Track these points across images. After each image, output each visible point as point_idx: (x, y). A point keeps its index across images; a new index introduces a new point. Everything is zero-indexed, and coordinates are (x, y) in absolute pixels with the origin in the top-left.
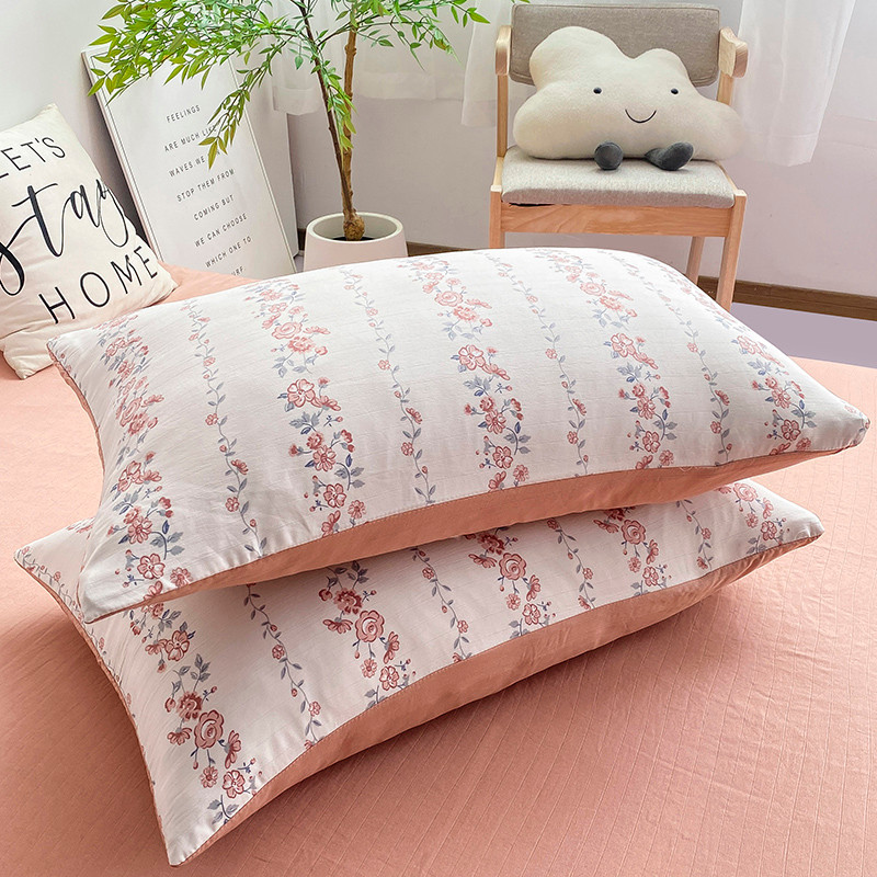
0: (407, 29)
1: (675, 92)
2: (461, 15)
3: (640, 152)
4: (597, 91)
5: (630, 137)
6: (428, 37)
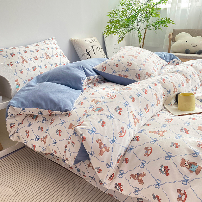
0: (154, 27)
1: (201, 42)
2: (164, 26)
3: (194, 52)
4: (186, 41)
5: (192, 49)
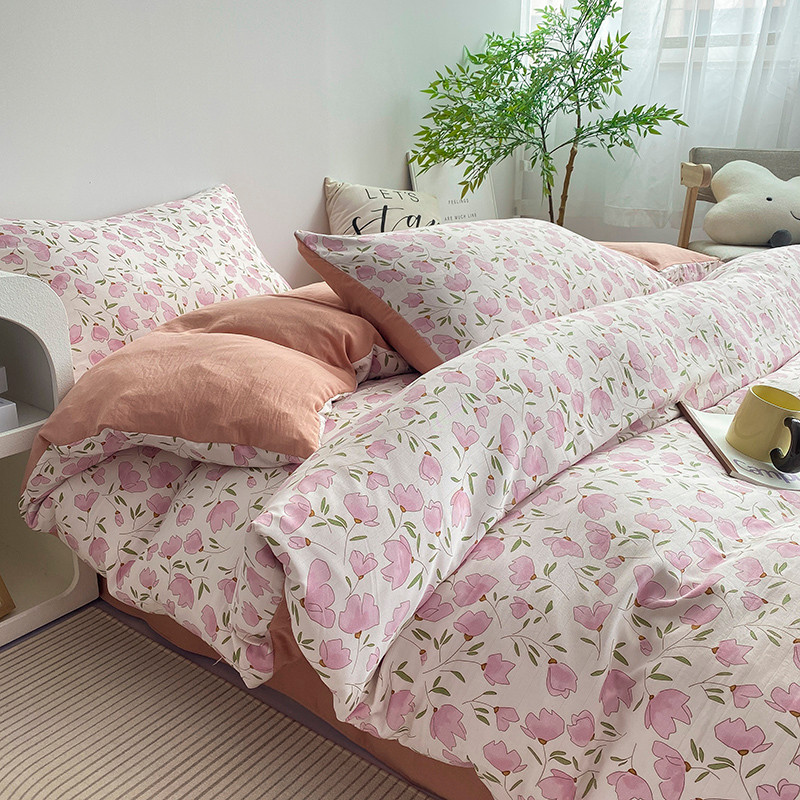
0: (606, 138)
2: (643, 130)
6: (620, 140)
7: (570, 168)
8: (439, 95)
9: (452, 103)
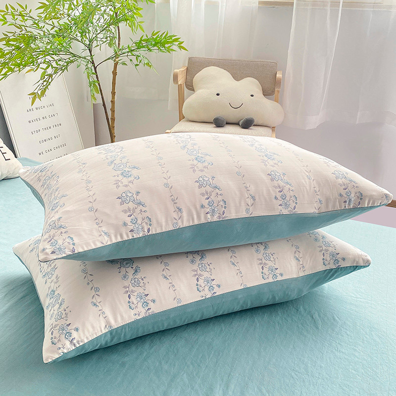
7: (115, 73)
8: (8, 23)
9: (18, 31)
